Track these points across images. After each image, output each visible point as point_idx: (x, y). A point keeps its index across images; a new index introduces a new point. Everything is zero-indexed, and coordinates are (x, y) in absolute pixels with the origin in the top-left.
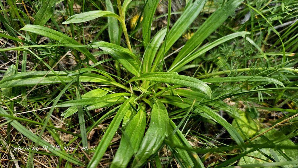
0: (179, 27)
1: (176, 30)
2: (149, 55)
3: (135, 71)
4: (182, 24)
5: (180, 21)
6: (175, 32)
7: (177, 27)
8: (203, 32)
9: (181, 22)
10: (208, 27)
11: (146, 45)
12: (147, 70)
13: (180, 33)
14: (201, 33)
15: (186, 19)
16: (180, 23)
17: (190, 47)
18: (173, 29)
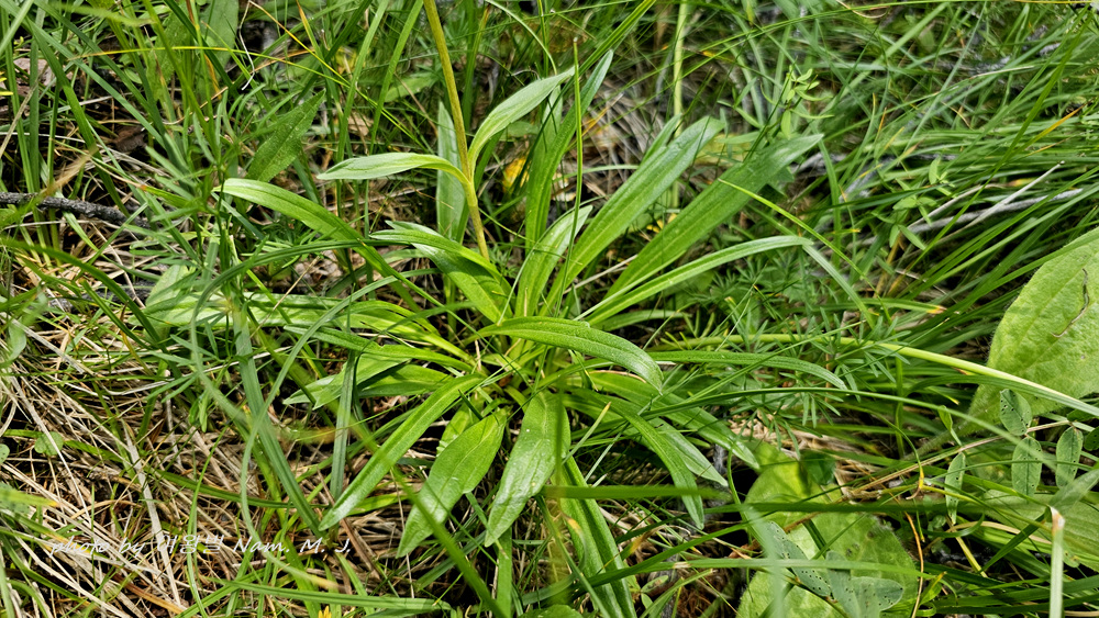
0: (623, 206)
1: (615, 214)
2: (534, 274)
3: (493, 310)
4: (631, 198)
5: (626, 190)
6: (610, 219)
7: (617, 204)
8: (690, 223)
9: (630, 192)
10: (705, 211)
11: (531, 246)
12: (525, 312)
13: (623, 223)
14: (686, 227)
15: (644, 185)
16: (625, 196)
17: (651, 261)
18: (606, 211)
